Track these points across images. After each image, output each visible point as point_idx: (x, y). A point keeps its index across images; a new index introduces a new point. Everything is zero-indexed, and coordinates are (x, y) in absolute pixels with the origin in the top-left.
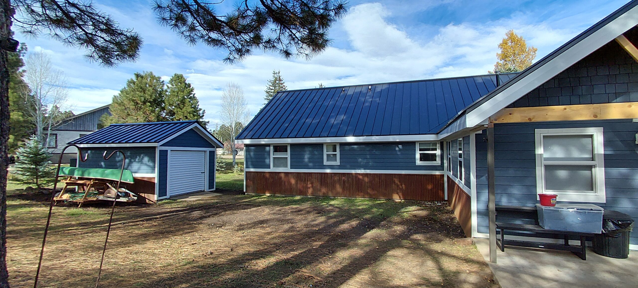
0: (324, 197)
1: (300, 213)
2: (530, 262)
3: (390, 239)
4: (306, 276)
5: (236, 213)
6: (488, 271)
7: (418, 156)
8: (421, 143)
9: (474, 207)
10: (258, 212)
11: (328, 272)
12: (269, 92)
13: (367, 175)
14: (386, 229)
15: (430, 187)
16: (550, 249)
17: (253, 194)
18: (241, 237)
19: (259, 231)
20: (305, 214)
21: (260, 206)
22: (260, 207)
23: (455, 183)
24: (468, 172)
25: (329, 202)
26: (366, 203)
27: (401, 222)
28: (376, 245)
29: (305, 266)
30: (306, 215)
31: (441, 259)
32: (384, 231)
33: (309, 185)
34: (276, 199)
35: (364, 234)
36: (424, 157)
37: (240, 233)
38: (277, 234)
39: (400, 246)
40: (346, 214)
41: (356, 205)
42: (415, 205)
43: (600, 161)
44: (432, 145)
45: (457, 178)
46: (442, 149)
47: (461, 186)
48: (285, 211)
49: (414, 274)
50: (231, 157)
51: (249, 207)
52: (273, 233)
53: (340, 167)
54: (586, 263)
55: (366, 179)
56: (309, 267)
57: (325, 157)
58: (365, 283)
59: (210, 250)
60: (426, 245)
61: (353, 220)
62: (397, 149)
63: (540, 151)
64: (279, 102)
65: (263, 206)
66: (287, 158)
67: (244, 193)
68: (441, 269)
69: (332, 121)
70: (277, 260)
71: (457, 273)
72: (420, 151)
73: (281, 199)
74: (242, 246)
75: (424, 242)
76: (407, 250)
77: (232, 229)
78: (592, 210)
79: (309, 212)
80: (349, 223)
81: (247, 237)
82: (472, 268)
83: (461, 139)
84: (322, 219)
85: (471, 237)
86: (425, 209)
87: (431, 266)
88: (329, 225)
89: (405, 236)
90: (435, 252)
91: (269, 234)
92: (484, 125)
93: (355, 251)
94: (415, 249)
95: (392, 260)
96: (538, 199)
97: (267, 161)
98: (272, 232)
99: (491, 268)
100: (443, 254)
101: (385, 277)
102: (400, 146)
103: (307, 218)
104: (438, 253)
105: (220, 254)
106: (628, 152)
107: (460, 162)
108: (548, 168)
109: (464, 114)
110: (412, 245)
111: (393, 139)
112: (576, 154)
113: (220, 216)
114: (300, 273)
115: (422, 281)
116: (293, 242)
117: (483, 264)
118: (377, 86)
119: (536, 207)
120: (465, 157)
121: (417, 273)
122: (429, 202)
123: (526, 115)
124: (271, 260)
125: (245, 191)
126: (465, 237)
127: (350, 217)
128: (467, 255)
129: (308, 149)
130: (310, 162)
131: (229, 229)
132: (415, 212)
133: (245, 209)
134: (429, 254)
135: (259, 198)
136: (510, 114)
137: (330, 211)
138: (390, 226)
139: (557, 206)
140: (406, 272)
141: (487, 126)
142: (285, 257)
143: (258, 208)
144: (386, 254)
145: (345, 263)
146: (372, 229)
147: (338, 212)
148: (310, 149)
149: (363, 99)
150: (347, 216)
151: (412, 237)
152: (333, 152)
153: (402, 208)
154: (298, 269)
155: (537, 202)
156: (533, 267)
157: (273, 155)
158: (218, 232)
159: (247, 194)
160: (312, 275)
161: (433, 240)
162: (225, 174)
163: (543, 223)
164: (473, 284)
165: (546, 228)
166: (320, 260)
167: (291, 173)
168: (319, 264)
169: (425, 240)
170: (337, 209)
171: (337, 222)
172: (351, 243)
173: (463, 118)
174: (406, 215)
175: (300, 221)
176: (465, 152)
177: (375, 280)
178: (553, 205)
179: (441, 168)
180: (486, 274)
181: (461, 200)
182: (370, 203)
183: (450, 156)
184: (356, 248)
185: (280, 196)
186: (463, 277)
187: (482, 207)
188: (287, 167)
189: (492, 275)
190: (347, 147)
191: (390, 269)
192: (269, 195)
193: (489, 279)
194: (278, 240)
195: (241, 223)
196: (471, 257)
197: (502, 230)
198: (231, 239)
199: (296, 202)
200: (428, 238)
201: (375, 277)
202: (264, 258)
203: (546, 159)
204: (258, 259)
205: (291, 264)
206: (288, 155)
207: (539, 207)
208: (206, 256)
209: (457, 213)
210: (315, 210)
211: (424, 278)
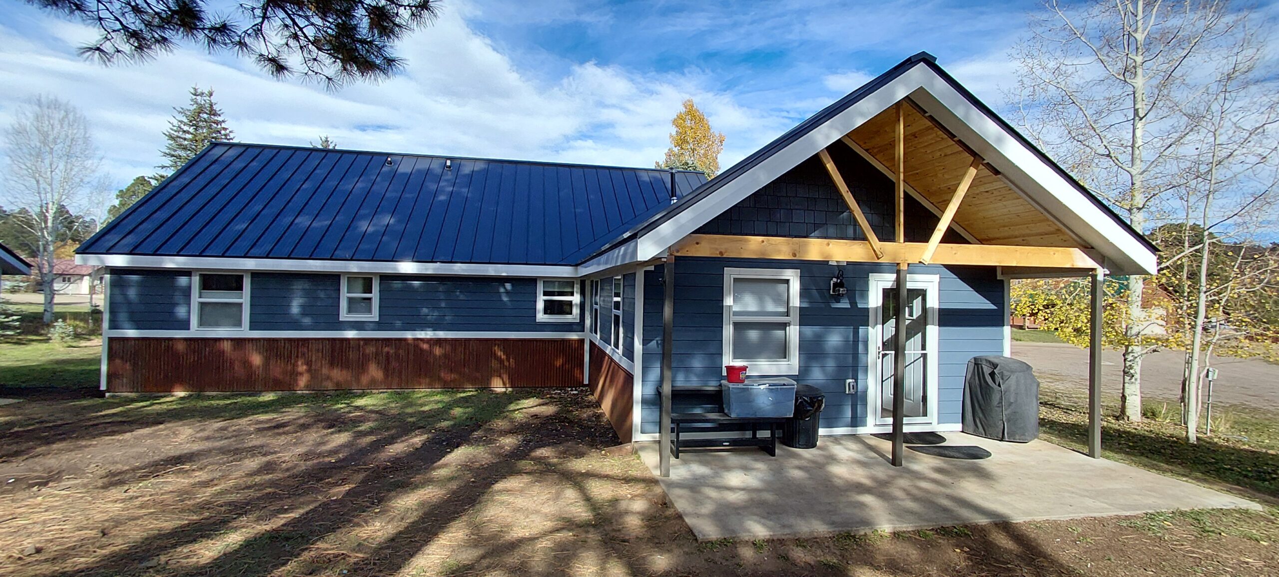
0: (338, 392)
1: (281, 430)
2: (712, 469)
3: (494, 461)
4: (328, 556)
5: (86, 446)
6: (658, 490)
7: (540, 305)
8: (547, 281)
9: (638, 391)
10: (159, 436)
11: (378, 539)
12: (178, 137)
13: (439, 342)
14: (484, 445)
15: (559, 362)
16: (738, 446)
17: (133, 395)
18: (123, 501)
19: (173, 482)
20: (296, 432)
21: (161, 423)
22: (161, 426)
23: (605, 353)
24: (630, 335)
25: (352, 402)
26: (438, 398)
27: (512, 430)
28: (470, 476)
29: (321, 538)
30: (299, 434)
31: (587, 483)
32: (481, 449)
33: (302, 368)
34: (206, 403)
35: (440, 459)
36: (550, 308)
37: (116, 493)
38: (231, 483)
39: (513, 472)
40: (397, 424)
41: (416, 405)
42: (533, 397)
43: (795, 317)
44: (566, 285)
45: (610, 344)
46: (583, 293)
47: (616, 358)
48: (239, 430)
49: (546, 515)
50: (40, 298)
51: (126, 427)
52: (216, 482)
53: (379, 326)
54: (776, 460)
55: (438, 351)
56: (332, 537)
57: (344, 304)
58: (458, 545)
59: (29, 544)
60: (561, 464)
61: (413, 434)
62: (502, 290)
63: (728, 301)
64: (216, 168)
65: (170, 422)
66: (240, 305)
67: (101, 394)
68: (588, 499)
69: (363, 226)
70: (248, 535)
71: (615, 501)
72: (544, 295)
73: (222, 402)
74: (133, 520)
75: (555, 460)
76: (529, 477)
77: (85, 486)
78: (784, 385)
79: (304, 427)
80: (407, 440)
81: (140, 499)
82: (635, 490)
83: (619, 277)
84: (342, 438)
85: (630, 441)
86: (551, 403)
87: (573, 497)
88: (360, 450)
89: (519, 453)
90: (577, 473)
91: (206, 484)
92: (661, 258)
93: (429, 493)
94: (541, 473)
95: (504, 498)
96: (724, 373)
97: (181, 311)
98: (212, 480)
99: (662, 484)
100: (589, 475)
101: (494, 528)
102: (508, 286)
103: (302, 440)
104: (582, 474)
105: (68, 548)
106: (823, 305)
107: (617, 317)
108: (737, 325)
109: (634, 237)
110: (536, 468)
111: (495, 271)
112: (771, 307)
113: (32, 457)
114: (312, 553)
115: (560, 524)
116: (279, 494)
117: (651, 482)
118: (463, 162)
119: (720, 385)
120: (626, 309)
121: (550, 511)
122: (557, 389)
123: (716, 246)
124: (234, 539)
125: (103, 387)
126: (621, 443)
127: (405, 429)
128: (626, 471)
129: (299, 286)
130: (304, 314)
131: (76, 486)
132: (535, 408)
133: (113, 433)
134: (567, 478)
135: (154, 404)
136: (697, 243)
137: (356, 422)
138: (490, 439)
139: (746, 382)
140: (532, 514)
141: (665, 260)
142: (268, 528)
143: (156, 428)
144: (491, 490)
145: (412, 518)
146: (457, 447)
147: (376, 420)
148: (307, 286)
149: (434, 187)
150: (399, 427)
151: (533, 454)
152: (365, 293)
153: (511, 403)
154: (307, 546)
155: (722, 378)
156: (716, 475)
157: (200, 297)
158: (40, 498)
159: (113, 397)
160: (342, 552)
161: (571, 455)
162: (16, 346)
163: (729, 410)
164: (638, 513)
165: (733, 416)
166: (356, 520)
167: (252, 340)
168: (356, 528)
169: (556, 457)
170: (373, 415)
171: (378, 441)
172: (418, 478)
173: (632, 244)
174: (518, 416)
175: (285, 448)
176: (626, 300)
177: (476, 537)
178: (742, 381)
179: (579, 328)
180: (656, 495)
181: (615, 383)
182: (446, 398)
183: (598, 307)
184: (430, 487)
185: (216, 396)
186: (623, 505)
187: (650, 391)
188: (239, 324)
189: (665, 495)
190: (397, 284)
191: (502, 514)
192: (182, 394)
193: (660, 503)
194: (238, 493)
195: (113, 468)
196: (634, 473)
197: (678, 425)
198: (89, 509)
199: (266, 407)
200: (561, 453)
201: (476, 532)
202: (208, 537)
203: (736, 314)
204: (194, 541)
205: (287, 539)
206: (245, 298)
207: (725, 386)
208: (20, 559)
209: (606, 406)
210: (321, 421)
211: (563, 518)
